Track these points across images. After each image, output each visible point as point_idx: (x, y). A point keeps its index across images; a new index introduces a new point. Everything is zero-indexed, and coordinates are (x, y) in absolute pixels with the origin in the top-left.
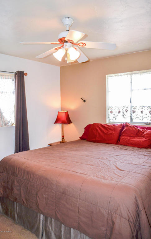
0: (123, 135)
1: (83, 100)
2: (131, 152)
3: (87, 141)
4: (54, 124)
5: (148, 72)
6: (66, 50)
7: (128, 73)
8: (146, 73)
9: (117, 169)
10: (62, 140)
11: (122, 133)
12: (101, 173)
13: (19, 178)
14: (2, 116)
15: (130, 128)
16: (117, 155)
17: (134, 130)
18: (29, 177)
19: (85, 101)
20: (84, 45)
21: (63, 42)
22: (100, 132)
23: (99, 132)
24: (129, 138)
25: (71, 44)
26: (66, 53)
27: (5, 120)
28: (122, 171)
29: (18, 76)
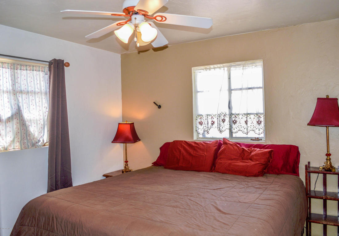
0: (220, 157)
1: (157, 105)
2: (235, 183)
3: (165, 168)
4: (112, 142)
5: (254, 63)
6: (136, 26)
7: (224, 64)
8: (251, 65)
9: (218, 212)
10: (125, 167)
11: (218, 155)
12: (195, 221)
13: (58, 234)
14: (26, 132)
15: (231, 147)
16: (214, 190)
17: (236, 150)
18: (74, 232)
19: (160, 107)
20: (164, 19)
21: (131, 13)
22: (185, 153)
23: (183, 154)
24: (230, 162)
25: (143, 16)
26: (135, 31)
27: (32, 138)
28: (226, 216)
29: (54, 67)
